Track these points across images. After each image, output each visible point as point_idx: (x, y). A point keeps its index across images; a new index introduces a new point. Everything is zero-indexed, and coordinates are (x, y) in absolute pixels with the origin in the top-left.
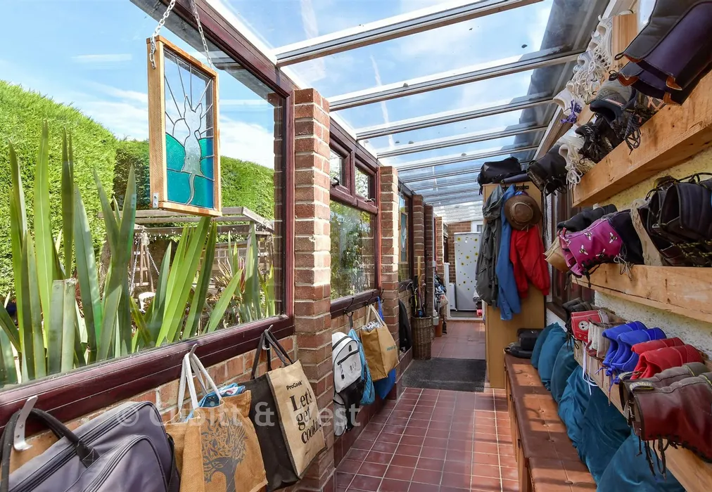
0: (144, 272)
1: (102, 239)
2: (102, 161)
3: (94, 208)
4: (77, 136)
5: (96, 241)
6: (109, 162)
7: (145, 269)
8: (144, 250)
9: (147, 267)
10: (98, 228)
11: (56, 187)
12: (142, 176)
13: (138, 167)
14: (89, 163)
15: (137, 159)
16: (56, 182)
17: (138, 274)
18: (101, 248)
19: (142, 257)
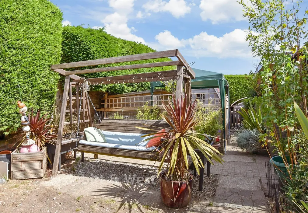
0: (86, 112)
1: (55, 88)
2: (53, 27)
3: (48, 63)
4: (33, 5)
5: (51, 89)
6: (58, 29)
7: (86, 110)
8: (86, 96)
9: (88, 108)
10: (52, 79)
11: (18, 44)
12: (80, 47)
13: (77, 41)
14: (43, 28)
15: (76, 36)
16: (18, 40)
17: (82, 113)
18: (56, 94)
19: (84, 101)
